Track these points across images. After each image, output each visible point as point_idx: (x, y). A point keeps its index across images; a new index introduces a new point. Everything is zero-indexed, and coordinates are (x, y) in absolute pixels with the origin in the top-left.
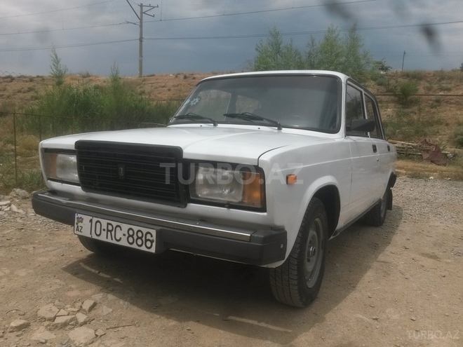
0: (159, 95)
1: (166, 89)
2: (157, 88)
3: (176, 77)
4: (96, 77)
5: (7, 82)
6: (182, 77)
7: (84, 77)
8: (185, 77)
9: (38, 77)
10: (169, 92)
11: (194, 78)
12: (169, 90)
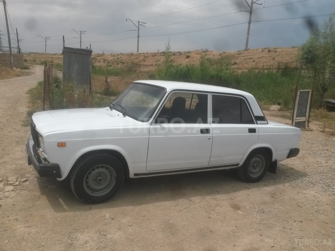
0: (245, 65)
1: (251, 60)
2: (246, 59)
3: (263, 51)
4: (211, 52)
5: (162, 56)
6: (267, 51)
7: (204, 52)
8: (269, 51)
9: (178, 52)
10: (253, 63)
11: (276, 52)
12: (254, 61)
